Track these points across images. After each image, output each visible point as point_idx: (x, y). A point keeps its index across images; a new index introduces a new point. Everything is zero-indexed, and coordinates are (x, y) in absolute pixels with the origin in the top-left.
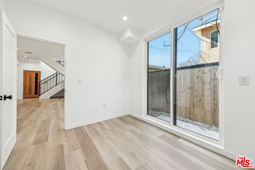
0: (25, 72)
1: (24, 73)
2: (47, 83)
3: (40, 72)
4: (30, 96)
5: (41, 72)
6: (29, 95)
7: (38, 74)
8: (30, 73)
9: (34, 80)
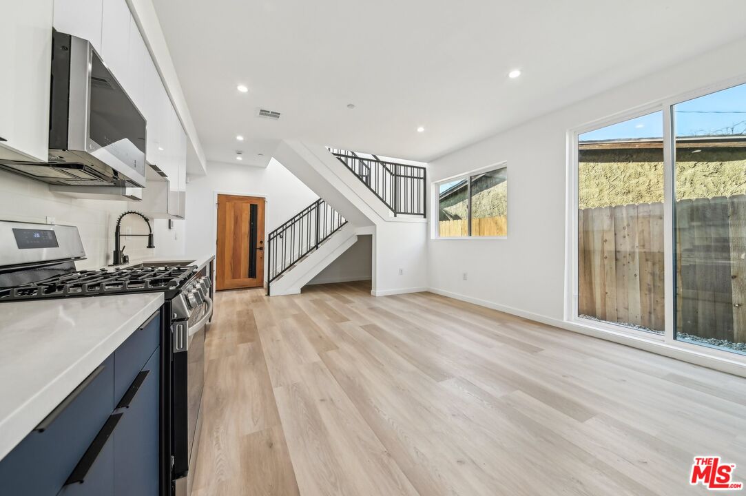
0: (224, 201)
1: (218, 204)
2: (282, 237)
3: (263, 200)
4: (237, 281)
5: (266, 200)
6: (234, 277)
7: (257, 205)
8: (235, 203)
9: (245, 227)
